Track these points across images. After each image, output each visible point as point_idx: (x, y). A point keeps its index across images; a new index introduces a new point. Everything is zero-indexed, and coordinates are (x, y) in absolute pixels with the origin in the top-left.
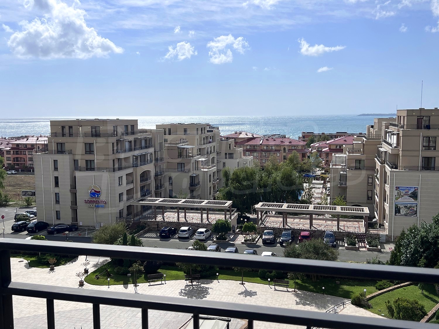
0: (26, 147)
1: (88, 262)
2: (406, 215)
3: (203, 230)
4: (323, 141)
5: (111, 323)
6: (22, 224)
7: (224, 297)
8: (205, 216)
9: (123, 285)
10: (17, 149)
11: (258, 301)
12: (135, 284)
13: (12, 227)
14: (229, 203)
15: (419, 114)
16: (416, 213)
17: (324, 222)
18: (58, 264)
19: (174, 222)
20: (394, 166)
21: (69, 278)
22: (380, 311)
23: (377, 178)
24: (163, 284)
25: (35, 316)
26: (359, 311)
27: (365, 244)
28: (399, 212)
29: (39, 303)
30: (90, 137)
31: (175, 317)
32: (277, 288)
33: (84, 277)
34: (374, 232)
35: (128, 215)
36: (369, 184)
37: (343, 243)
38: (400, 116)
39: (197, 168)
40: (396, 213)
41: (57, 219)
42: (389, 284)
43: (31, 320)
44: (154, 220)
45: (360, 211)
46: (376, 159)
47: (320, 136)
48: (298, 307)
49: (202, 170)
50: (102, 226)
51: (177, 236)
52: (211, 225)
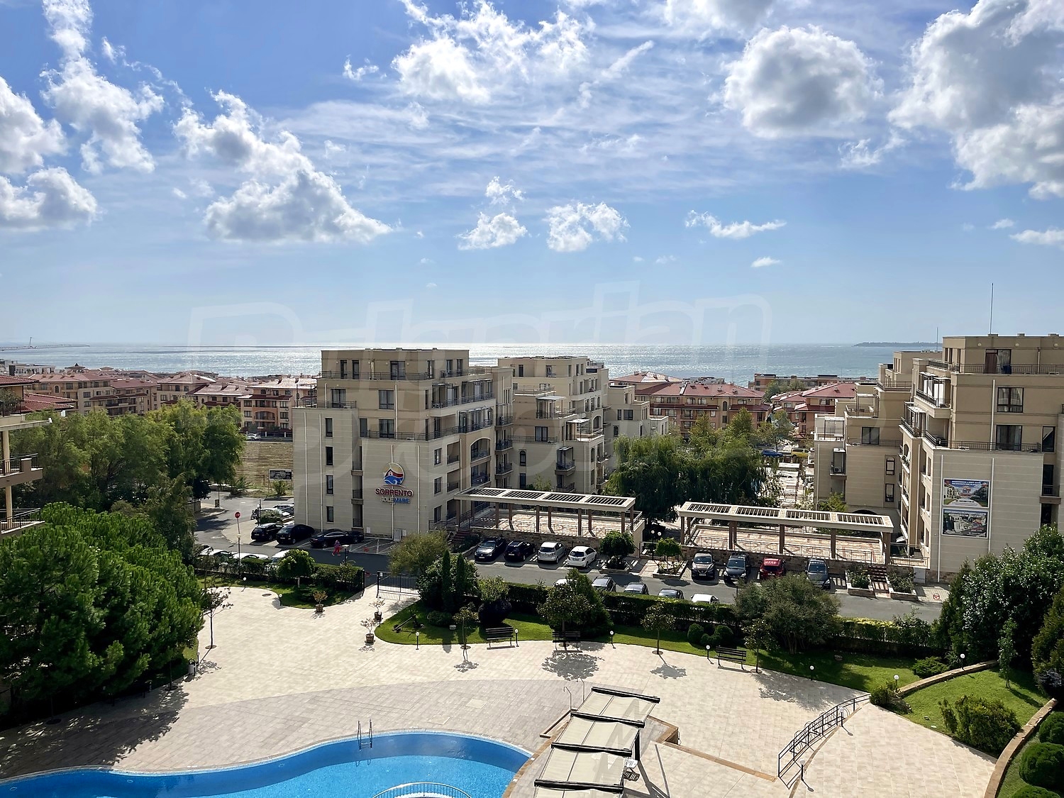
0: (277, 394)
1: (381, 600)
2: (965, 533)
3: (582, 549)
4: (793, 390)
5: (423, 716)
6: (270, 527)
7: (625, 676)
8: (585, 523)
9: (442, 646)
10: (263, 398)
11: (689, 686)
12: (463, 643)
13: (253, 533)
14: (629, 501)
15: (989, 346)
16: (985, 531)
17: (805, 541)
18: (328, 603)
19: (531, 534)
20: (942, 441)
21: (349, 629)
22: (928, 720)
23: (905, 461)
24: (514, 647)
25: (290, 696)
26: (886, 718)
27: (886, 585)
28: (952, 528)
29: (296, 672)
30: (387, 379)
31: (536, 709)
32: (723, 663)
33: (374, 628)
34: (902, 562)
35: (449, 517)
36: (888, 472)
37: (843, 581)
38: (951, 349)
39: (569, 437)
40: (945, 528)
41: (328, 521)
42: (939, 665)
43: (282, 704)
44: (494, 528)
45: (876, 523)
46: (901, 426)
47: (789, 381)
48: (765, 702)
49: (579, 439)
50: (405, 534)
51: (535, 558)
52: (597, 540)
